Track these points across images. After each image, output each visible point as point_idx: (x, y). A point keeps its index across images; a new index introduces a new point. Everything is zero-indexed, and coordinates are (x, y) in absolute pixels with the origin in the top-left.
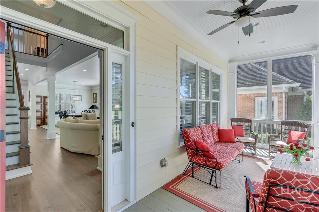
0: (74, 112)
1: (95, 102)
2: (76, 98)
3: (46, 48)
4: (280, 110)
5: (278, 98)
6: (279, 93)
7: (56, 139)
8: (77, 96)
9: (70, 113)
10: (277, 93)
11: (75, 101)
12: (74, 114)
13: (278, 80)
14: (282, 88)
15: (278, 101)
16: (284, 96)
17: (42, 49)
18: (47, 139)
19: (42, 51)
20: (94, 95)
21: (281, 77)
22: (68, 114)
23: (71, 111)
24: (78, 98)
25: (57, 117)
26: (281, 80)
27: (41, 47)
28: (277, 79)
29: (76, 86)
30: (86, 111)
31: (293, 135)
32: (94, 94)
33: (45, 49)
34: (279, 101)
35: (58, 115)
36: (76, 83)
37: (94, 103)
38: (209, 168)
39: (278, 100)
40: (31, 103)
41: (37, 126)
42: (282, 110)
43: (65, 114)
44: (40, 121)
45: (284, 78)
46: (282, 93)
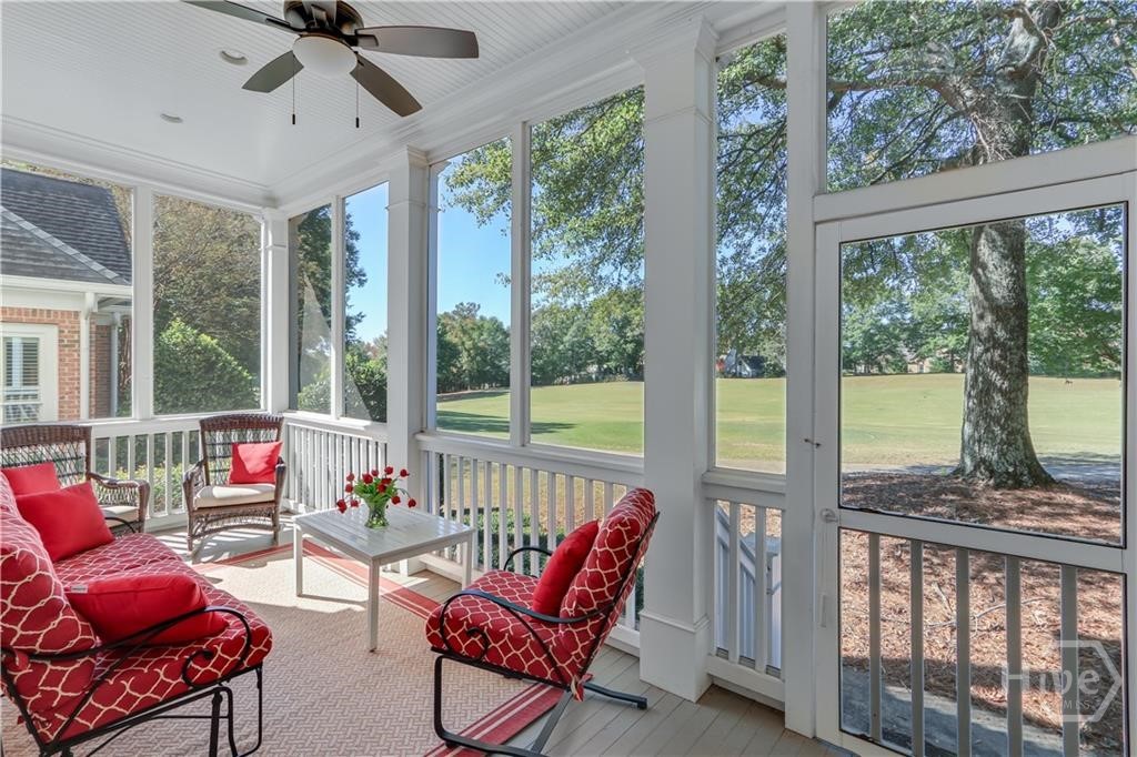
4: (71, 379)
5: (61, 332)
6: (63, 313)
10: (56, 312)
13: (60, 262)
14: (84, 297)
15: (62, 345)
16: (84, 327)
21: (71, 251)
26: (72, 264)
28: (54, 255)
31: (248, 459)
34: (66, 346)
38: (186, 698)
39: (61, 341)
42: (79, 379)
45: (84, 259)
46: (77, 314)
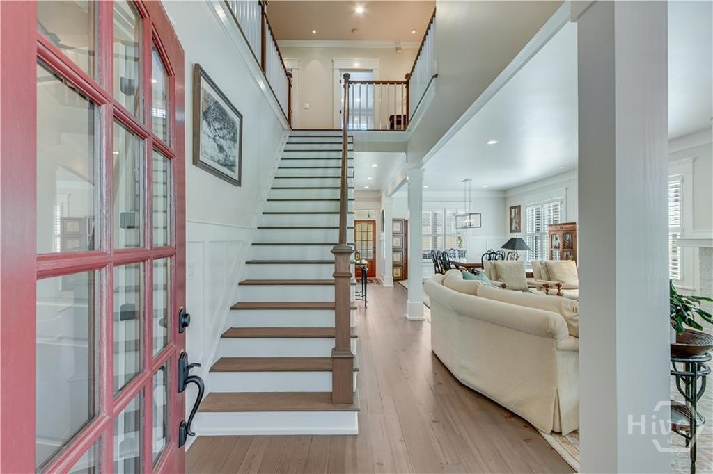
0: (462, 254)
1: (514, 229)
2: (468, 221)
3: (405, 113)
7: (424, 320)
8: (470, 214)
9: (455, 257)
11: (465, 228)
12: (464, 261)
17: (399, 117)
18: (406, 318)
19: (399, 123)
20: (513, 210)
22: (451, 259)
23: (457, 252)
24: (474, 220)
25: (430, 264)
27: (397, 114)
29: (468, 193)
30: (493, 253)
32: (511, 208)
33: (404, 116)
35: (431, 260)
36: (468, 183)
37: (511, 231)
40: (384, 234)
41: (394, 281)
43: (445, 258)
44: (398, 272)
